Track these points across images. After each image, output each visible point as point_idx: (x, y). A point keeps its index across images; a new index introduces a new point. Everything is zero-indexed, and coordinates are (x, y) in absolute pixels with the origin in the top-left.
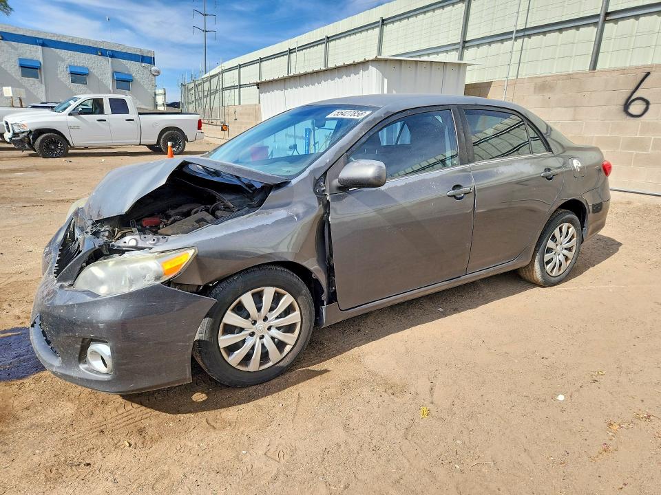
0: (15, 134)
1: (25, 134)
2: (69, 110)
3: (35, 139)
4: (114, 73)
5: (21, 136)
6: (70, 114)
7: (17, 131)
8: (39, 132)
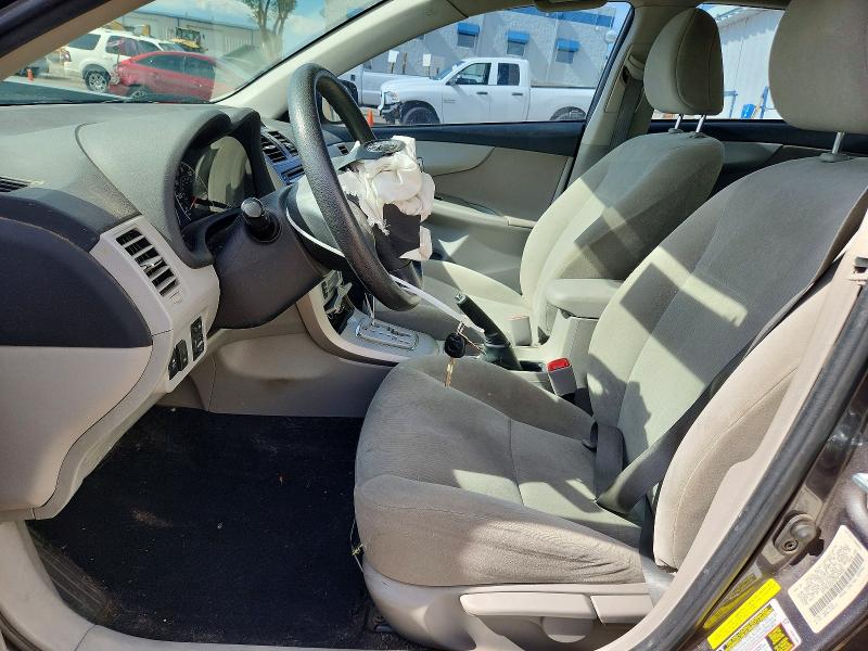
0: (387, 106)
1: (396, 106)
2: (448, 77)
3: (404, 113)
4: (558, 40)
5: (392, 108)
6: (448, 84)
7: (388, 102)
8: (411, 104)
